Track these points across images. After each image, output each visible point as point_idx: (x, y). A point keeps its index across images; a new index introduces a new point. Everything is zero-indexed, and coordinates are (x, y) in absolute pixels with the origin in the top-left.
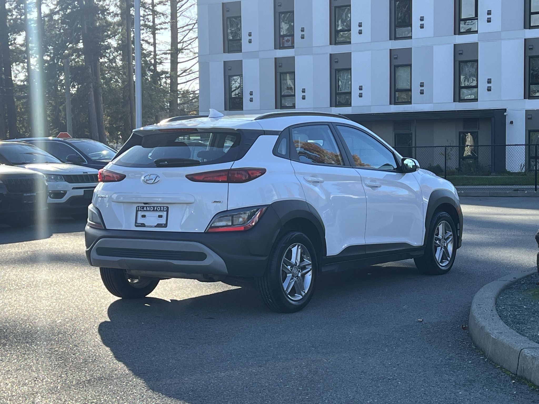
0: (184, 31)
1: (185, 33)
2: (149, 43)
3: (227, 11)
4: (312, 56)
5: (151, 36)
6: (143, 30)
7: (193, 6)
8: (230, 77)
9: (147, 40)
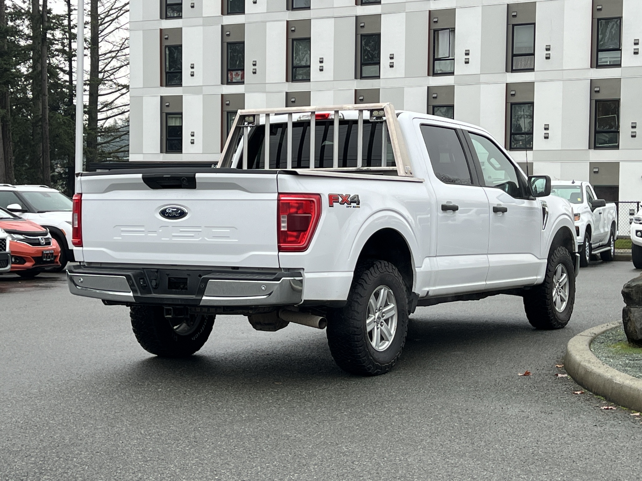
0: (106, 59)
1: (106, 61)
2: (64, 71)
3: (165, 38)
4: (265, 94)
5: (67, 63)
6: (58, 55)
7: (117, 30)
8: (167, 114)
9: (62, 68)
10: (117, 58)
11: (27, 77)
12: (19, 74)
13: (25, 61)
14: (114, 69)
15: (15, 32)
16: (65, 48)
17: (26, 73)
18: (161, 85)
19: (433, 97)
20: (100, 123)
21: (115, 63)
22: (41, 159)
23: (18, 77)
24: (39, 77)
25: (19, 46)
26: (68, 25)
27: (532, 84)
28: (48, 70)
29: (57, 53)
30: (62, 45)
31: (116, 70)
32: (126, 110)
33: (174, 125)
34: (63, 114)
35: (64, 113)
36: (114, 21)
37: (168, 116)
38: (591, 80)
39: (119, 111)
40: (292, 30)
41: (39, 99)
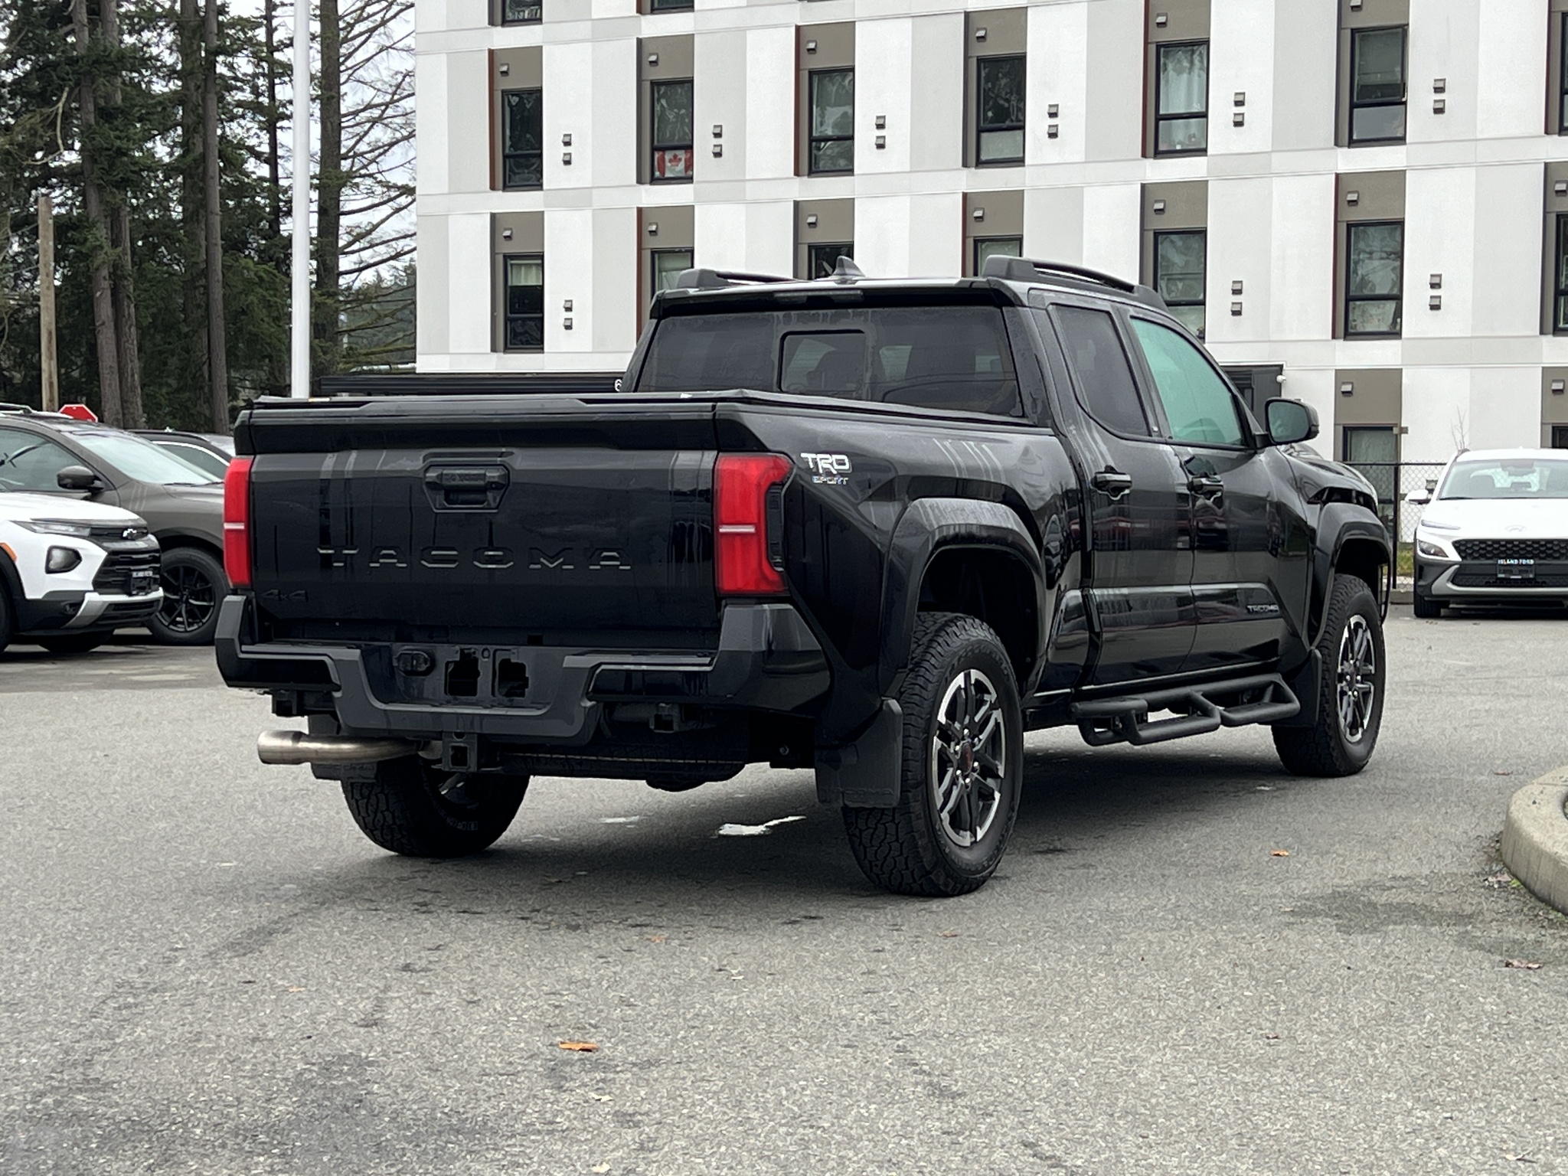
0: (357, 124)
1: (358, 130)
2: (258, 156)
3: (502, 72)
4: (742, 207)
5: (265, 137)
6: (243, 116)
7: (384, 53)
8: (506, 257)
9: (254, 146)
10: (386, 121)
11: (170, 170)
12: (151, 164)
13: (164, 132)
14: (380, 148)
15: (141, 60)
16: (261, 99)
17: (167, 159)
18: (493, 188)
19: (1156, 210)
20: (343, 281)
21: (380, 134)
22: (206, 367)
23: (149, 169)
24: (198, 168)
25: (148, 94)
26: (266, 43)
27: (1399, 176)
28: (220, 151)
29: (241, 110)
30: (252, 92)
31: (381, 150)
32: (406, 249)
33: (523, 283)
34: (256, 259)
35: (259, 257)
36: (377, 32)
37: (510, 262)
38: (1546, 164)
39: (390, 250)
40: (809, 50)
41: (198, 221)
